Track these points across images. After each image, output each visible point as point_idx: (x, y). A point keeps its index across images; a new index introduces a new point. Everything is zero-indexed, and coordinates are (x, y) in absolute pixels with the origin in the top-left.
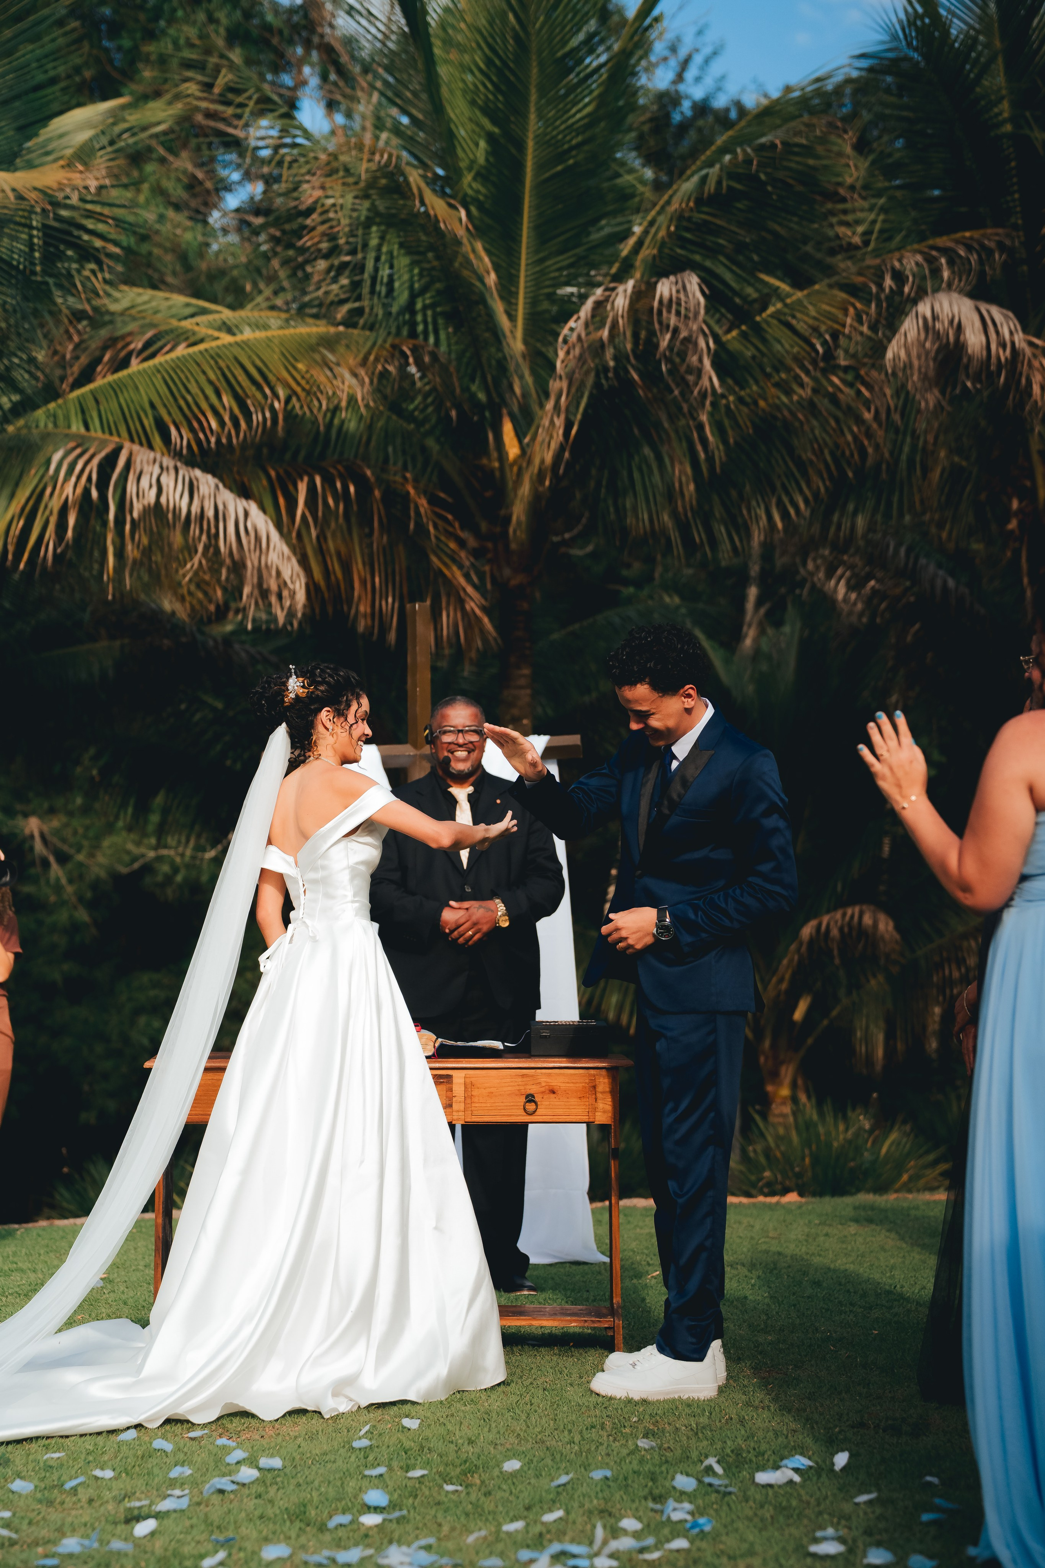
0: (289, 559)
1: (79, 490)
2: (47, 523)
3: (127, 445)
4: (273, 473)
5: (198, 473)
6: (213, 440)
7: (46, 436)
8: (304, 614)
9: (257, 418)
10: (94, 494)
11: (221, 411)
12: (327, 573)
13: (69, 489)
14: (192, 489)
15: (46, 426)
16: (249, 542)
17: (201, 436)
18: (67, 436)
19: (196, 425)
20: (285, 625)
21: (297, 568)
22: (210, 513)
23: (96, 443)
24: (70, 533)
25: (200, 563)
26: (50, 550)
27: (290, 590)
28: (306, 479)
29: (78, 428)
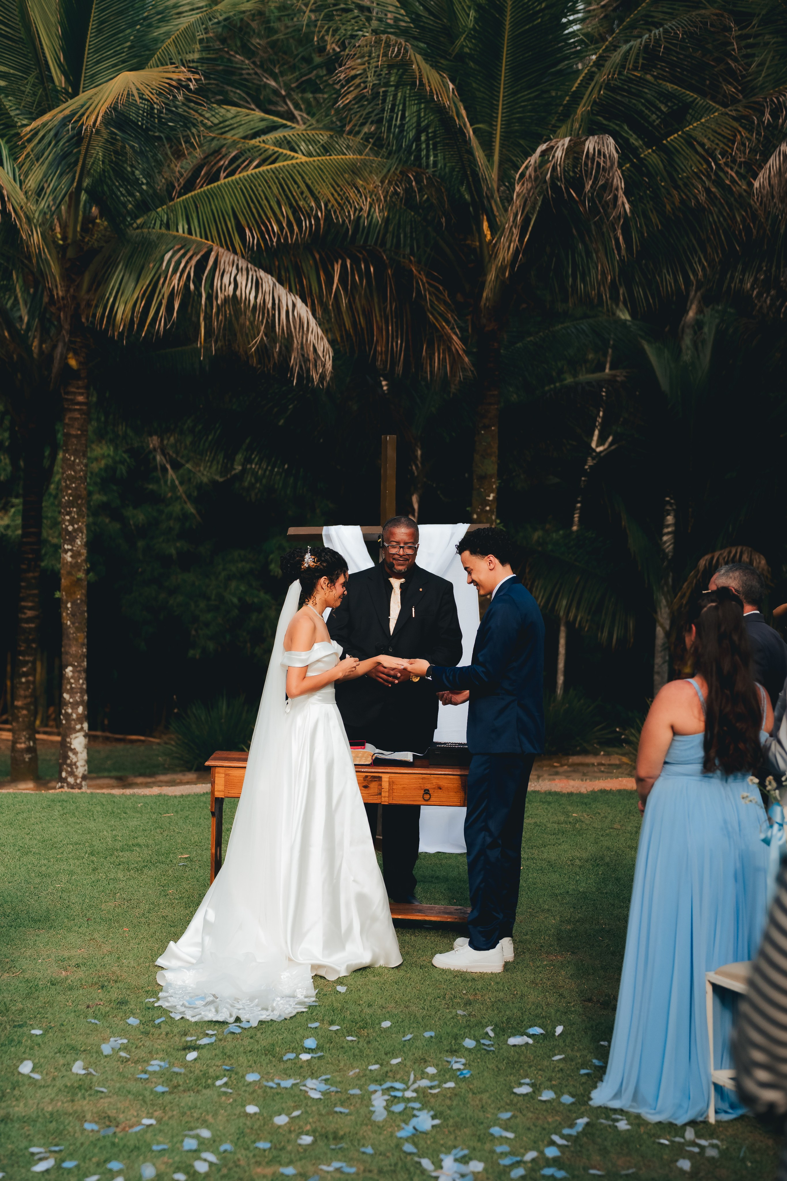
0: (322, 338)
1: (181, 283)
2: (160, 304)
3: (215, 248)
4: (317, 256)
5: (262, 274)
6: (275, 240)
7: (161, 237)
8: (331, 378)
9: (305, 224)
10: (192, 287)
11: (281, 218)
12: (354, 324)
13: (175, 282)
14: (258, 285)
15: (160, 228)
16: (295, 328)
17: (267, 236)
18: (175, 237)
19: (263, 228)
20: (318, 384)
21: (327, 345)
22: (270, 306)
23: (194, 247)
24: (175, 314)
25: (262, 338)
26: (161, 326)
27: (322, 361)
28: (340, 262)
29: (184, 232)
